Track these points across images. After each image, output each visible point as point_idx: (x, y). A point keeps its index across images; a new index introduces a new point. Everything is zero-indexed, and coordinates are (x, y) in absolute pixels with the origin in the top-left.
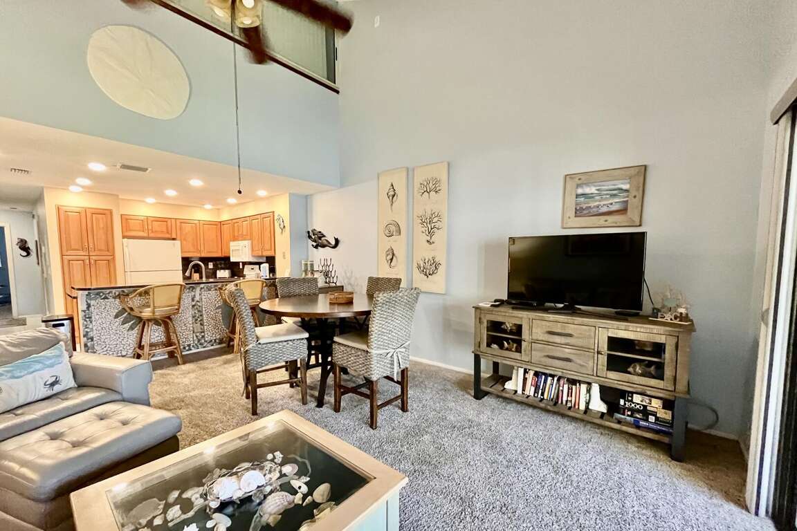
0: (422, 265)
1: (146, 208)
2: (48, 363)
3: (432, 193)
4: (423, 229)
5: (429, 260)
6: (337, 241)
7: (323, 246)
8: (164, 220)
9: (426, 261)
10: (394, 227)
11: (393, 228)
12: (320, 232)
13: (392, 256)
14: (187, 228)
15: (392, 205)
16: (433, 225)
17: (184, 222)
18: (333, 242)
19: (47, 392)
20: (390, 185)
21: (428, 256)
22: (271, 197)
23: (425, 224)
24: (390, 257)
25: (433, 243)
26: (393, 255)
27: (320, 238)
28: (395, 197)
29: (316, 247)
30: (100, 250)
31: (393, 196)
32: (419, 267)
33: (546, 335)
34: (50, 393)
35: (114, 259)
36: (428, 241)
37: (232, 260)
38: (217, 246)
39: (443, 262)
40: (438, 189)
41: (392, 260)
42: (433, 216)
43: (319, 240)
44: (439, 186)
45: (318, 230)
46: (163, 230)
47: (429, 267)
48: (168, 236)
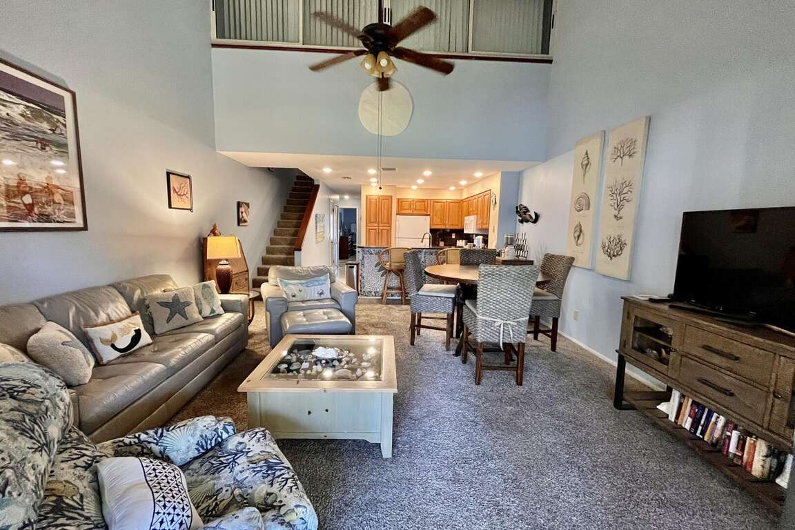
0: (607, 245)
1: (413, 193)
2: (321, 282)
3: (626, 158)
4: (612, 202)
5: (615, 238)
6: (537, 216)
7: (527, 221)
8: (423, 201)
9: (611, 240)
10: (584, 200)
11: (584, 202)
12: (525, 207)
13: (579, 232)
14: (438, 206)
15: (584, 175)
16: (623, 196)
17: (436, 201)
18: (534, 217)
19: (317, 297)
20: (585, 152)
21: (614, 233)
22: (487, 177)
23: (615, 196)
24: (577, 234)
25: (621, 218)
26: (581, 231)
27: (525, 213)
28: (589, 166)
29: (521, 222)
30: (384, 223)
31: (587, 165)
32: (604, 247)
33: (701, 350)
34: (319, 298)
35: (391, 229)
36: (616, 216)
37: (466, 232)
38: (458, 220)
39: (629, 243)
40: (632, 152)
41: (579, 236)
42: (624, 186)
43: (524, 215)
44: (634, 148)
45: (525, 205)
46: (422, 208)
47: (613, 247)
48: (425, 213)
